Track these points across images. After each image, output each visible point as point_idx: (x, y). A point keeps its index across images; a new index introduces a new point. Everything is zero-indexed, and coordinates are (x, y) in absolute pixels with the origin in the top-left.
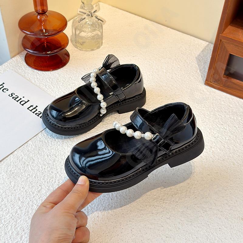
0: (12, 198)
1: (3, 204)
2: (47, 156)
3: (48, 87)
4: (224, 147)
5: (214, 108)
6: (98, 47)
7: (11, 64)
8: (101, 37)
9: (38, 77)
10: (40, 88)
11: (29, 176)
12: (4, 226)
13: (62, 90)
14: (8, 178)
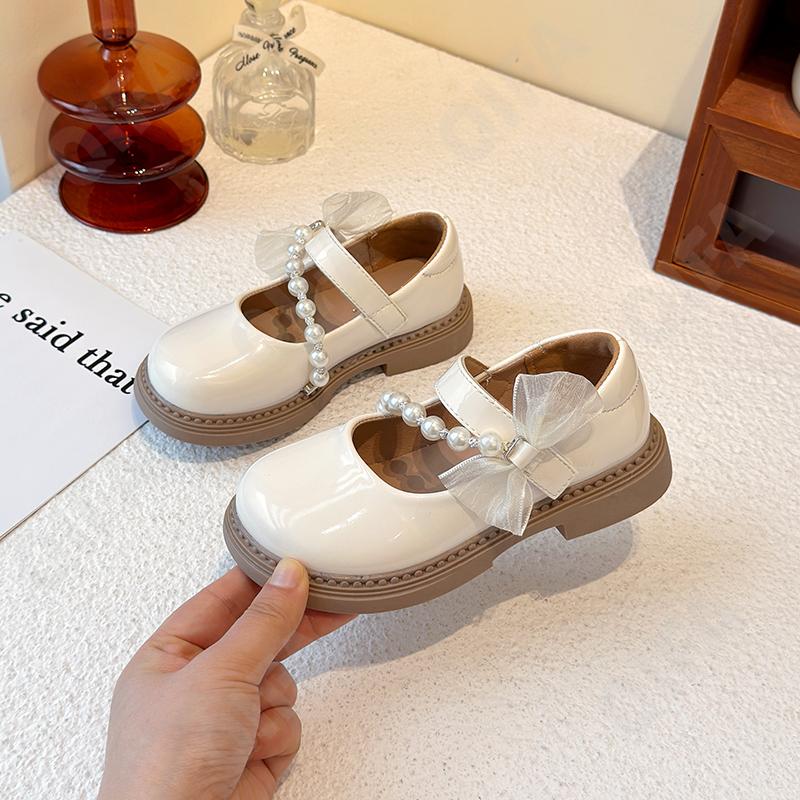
0: (44, 666)
1: (14, 685)
2: (149, 521)
3: (141, 288)
4: (729, 477)
5: (687, 349)
6: (301, 151)
7: (14, 212)
8: (309, 118)
9: (108, 252)
10: (115, 291)
11: (95, 590)
12: (21, 762)
13: (188, 297)
14: (24, 598)
